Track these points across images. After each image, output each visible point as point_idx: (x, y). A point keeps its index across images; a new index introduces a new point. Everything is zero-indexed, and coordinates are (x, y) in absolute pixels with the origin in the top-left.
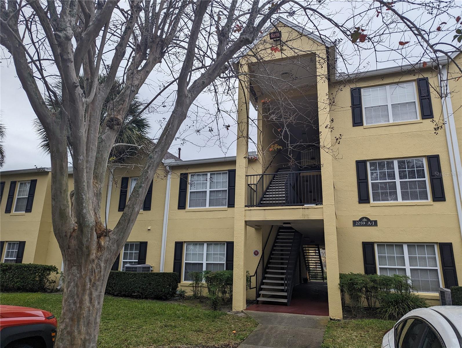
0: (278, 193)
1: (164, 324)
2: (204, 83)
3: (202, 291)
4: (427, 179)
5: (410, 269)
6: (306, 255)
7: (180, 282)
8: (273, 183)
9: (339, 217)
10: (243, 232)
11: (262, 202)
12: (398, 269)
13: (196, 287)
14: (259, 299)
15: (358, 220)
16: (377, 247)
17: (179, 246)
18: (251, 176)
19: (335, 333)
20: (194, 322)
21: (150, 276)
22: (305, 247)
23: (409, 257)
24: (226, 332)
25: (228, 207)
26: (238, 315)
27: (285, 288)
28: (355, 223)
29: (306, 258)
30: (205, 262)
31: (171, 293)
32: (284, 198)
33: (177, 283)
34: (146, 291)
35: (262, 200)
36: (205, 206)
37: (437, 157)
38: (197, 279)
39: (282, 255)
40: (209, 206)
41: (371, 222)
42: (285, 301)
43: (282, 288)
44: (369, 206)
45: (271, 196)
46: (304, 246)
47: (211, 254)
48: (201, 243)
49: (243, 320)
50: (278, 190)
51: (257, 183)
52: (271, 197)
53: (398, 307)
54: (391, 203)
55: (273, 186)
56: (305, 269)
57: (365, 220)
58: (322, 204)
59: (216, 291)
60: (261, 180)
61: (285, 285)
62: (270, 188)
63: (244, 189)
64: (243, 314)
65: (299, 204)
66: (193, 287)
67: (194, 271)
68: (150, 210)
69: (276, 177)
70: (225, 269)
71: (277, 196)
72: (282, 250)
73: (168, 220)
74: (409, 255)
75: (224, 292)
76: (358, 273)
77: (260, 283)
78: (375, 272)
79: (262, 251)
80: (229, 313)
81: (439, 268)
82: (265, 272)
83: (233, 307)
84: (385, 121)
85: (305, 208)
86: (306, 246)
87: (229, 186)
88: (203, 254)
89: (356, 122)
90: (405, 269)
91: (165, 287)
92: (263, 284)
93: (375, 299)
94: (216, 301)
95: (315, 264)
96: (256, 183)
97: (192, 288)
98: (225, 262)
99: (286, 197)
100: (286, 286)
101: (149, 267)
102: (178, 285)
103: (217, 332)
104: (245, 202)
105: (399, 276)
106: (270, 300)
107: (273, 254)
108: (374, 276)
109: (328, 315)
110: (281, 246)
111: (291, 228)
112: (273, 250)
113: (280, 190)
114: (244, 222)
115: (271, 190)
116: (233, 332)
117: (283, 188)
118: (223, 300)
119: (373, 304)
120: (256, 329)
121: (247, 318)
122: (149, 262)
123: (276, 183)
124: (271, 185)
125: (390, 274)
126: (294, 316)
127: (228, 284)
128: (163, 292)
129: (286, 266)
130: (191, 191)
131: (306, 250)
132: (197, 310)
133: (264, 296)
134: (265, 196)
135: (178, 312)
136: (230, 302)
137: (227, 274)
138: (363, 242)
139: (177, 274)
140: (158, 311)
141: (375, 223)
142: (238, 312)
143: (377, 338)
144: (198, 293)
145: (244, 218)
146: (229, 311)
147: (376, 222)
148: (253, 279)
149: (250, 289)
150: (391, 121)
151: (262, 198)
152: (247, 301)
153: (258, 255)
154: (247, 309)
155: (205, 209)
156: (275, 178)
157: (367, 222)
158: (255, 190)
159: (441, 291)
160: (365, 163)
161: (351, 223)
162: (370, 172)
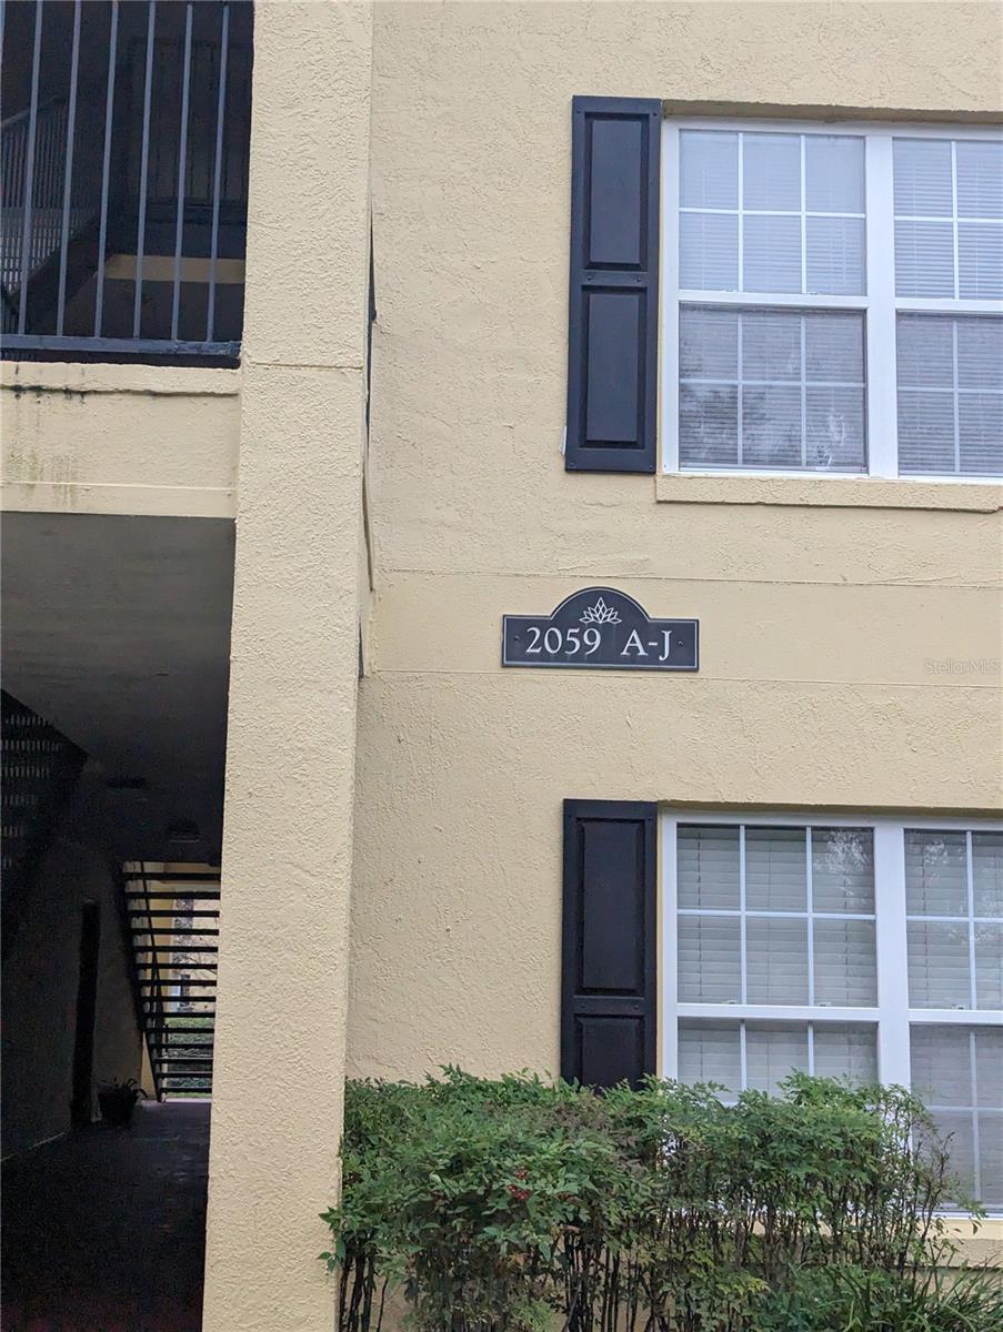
5: (913, 1027)
12: (823, 1027)
15: (546, 609)
16: (680, 846)
23: (912, 930)
28: (519, 639)
41: (652, 630)
44: (648, 498)
56: (129, 1022)
57: (601, 613)
78: (644, 1061)
85: (40, 391)
90: (875, 1025)
125: (754, 1078)
138: (569, 805)
141: (679, 646)
147: (686, 635)
157: (614, 637)
160: (645, 133)
161: (494, 638)
162: (677, 209)
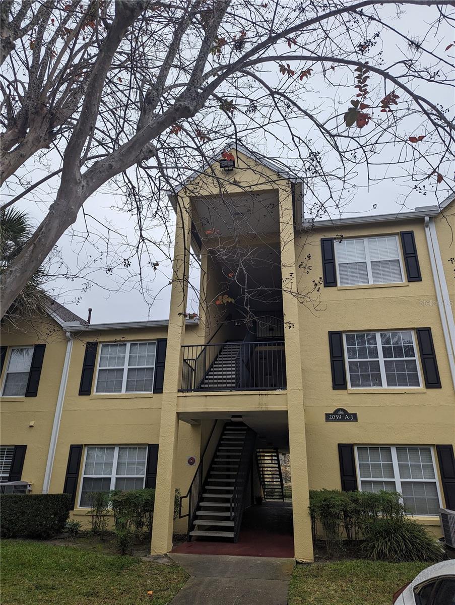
0: (225, 373)
1: (35, 582)
2: (112, 167)
3: (106, 523)
4: (417, 358)
5: (401, 482)
6: (260, 464)
7: (73, 509)
8: (220, 359)
9: (308, 408)
10: (173, 429)
11: (202, 386)
12: (385, 482)
13: (97, 516)
14: (192, 533)
15: (332, 412)
16: (358, 451)
17: (76, 452)
18: (189, 346)
19: (304, 587)
20: (87, 577)
21: (24, 500)
22: (260, 452)
23: (399, 465)
24: (136, 594)
25: (153, 393)
26: (160, 561)
27: (231, 514)
28: (328, 417)
29: (261, 467)
30: (114, 477)
31: (56, 527)
32: (234, 381)
33: (68, 510)
34: (16, 525)
35: (202, 383)
36: (121, 391)
37: (428, 330)
38: (100, 504)
39: (228, 463)
40: (126, 391)
41: (349, 415)
42: (231, 535)
43: (227, 514)
44: (347, 393)
45: (216, 377)
46: (258, 450)
47: (125, 463)
48: (111, 447)
49: (167, 570)
50: (225, 369)
51: (197, 358)
52: (216, 379)
53: (389, 540)
54: (374, 390)
55: (220, 364)
56: (259, 483)
57: (341, 412)
58: (286, 389)
59: (127, 523)
60: (203, 355)
61: (231, 510)
62: (215, 366)
63: (178, 365)
64: (166, 559)
65: (254, 388)
66: (93, 516)
67: (95, 491)
68: (35, 395)
69: (224, 352)
70: (144, 488)
71: (225, 377)
72: (228, 457)
73: (63, 411)
74: (398, 461)
75: (140, 524)
76: (334, 489)
77: (194, 508)
78: (356, 487)
79: (201, 457)
80: (144, 559)
81: (437, 480)
82: (203, 490)
83: (152, 548)
84: (364, 282)
85: (262, 395)
86: (261, 450)
87: (157, 362)
88: (111, 464)
89: (327, 282)
90: (395, 482)
91: (48, 518)
92: (199, 508)
93: (357, 528)
94: (126, 540)
95: (271, 476)
96: (195, 358)
97: (90, 519)
98: (144, 476)
99: (237, 379)
100: (233, 511)
101: (26, 486)
102: (68, 513)
103: (122, 594)
104: (179, 385)
105: (387, 493)
106: (209, 535)
107: (215, 463)
108: (355, 493)
109: (293, 556)
110: (228, 451)
111: (241, 424)
112: (215, 456)
113: (229, 369)
114: (175, 414)
115: (217, 369)
116: (149, 593)
117: (233, 367)
118: (137, 536)
119: (354, 536)
120: (186, 586)
121: (172, 566)
122: (27, 477)
123: (224, 359)
124: (216, 362)
125: (375, 491)
126: (244, 560)
127: (147, 511)
128: (43, 526)
129: (234, 481)
130: (101, 368)
131: (260, 456)
132: (94, 556)
133: (201, 528)
134: (207, 377)
135: (62, 560)
136: (147, 538)
137: (146, 496)
138: (339, 444)
139: (69, 495)
140: (30, 559)
141: (354, 417)
142: (159, 557)
143: (365, 592)
144: (99, 526)
145: (175, 408)
146: (146, 556)
147: (355, 415)
148: (185, 502)
149: (180, 517)
150: (371, 283)
151: (203, 380)
152: (174, 536)
153: (194, 465)
154: (173, 551)
155: (119, 395)
156: (221, 353)
157: (343, 416)
158: (194, 368)
159: (442, 514)
160: (340, 336)
161: (324, 417)
162: (346, 347)
